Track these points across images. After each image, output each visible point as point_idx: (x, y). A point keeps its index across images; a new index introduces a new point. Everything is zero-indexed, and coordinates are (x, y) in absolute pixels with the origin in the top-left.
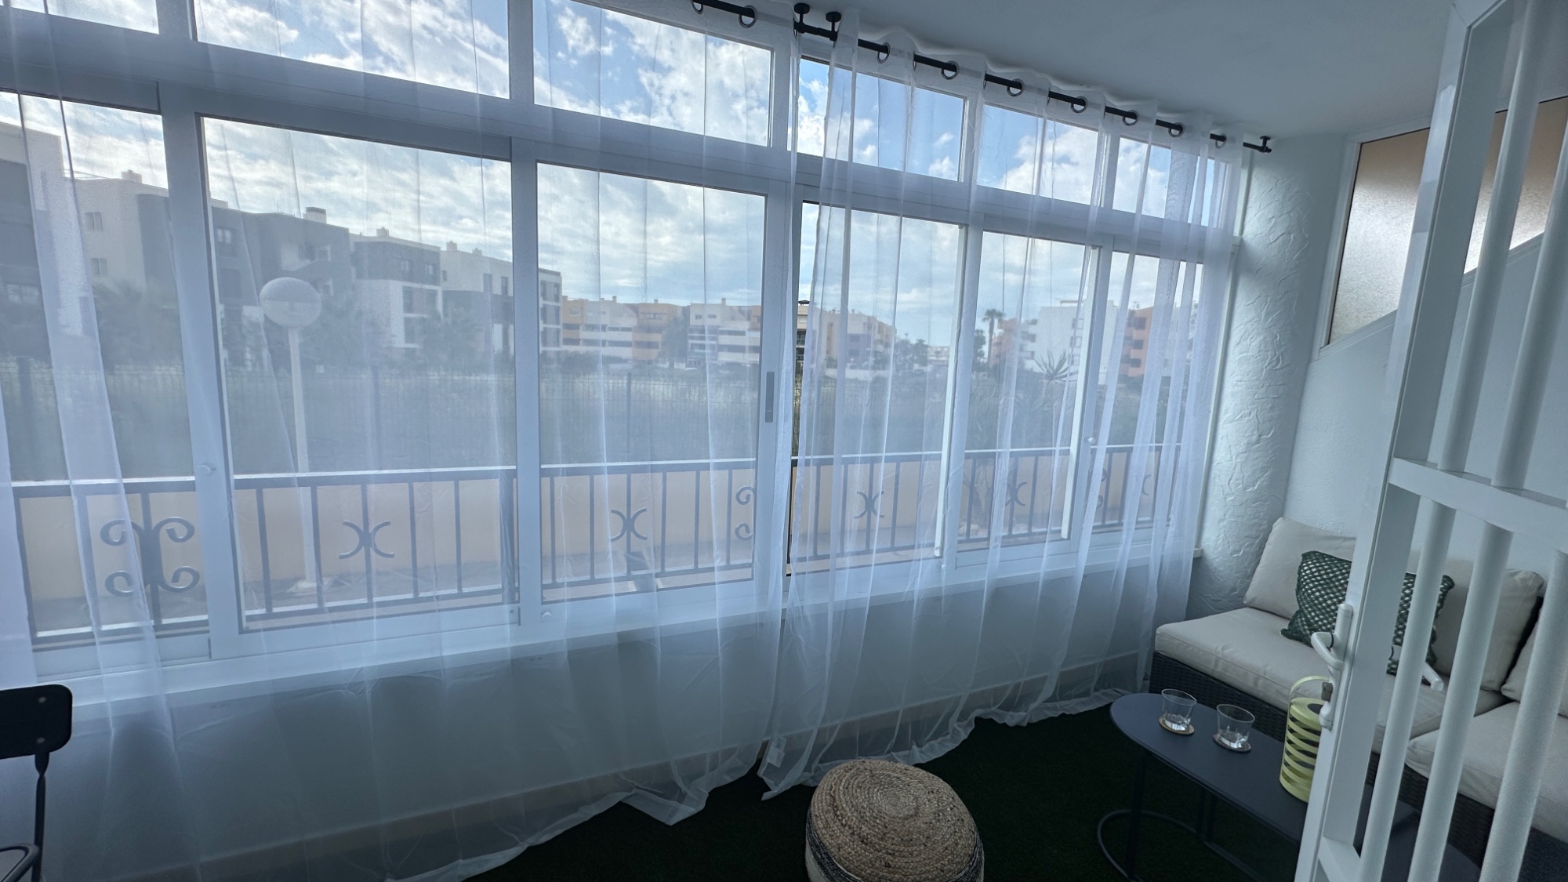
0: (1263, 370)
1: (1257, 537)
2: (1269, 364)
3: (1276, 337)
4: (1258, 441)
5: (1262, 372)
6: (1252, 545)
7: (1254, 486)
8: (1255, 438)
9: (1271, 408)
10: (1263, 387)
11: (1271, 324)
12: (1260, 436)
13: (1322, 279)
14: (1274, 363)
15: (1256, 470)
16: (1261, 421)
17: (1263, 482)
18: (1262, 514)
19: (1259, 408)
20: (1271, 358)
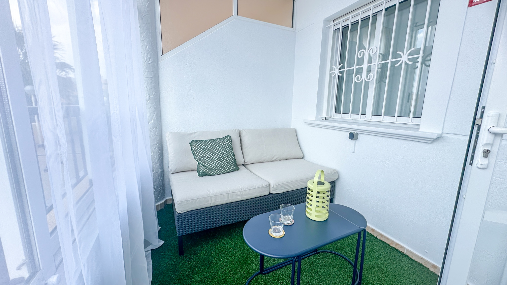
0: (144, 63)
1: (157, 144)
2: (147, 60)
3: (147, 47)
4: (149, 99)
5: (144, 64)
6: (155, 148)
7: (152, 121)
8: (148, 97)
9: (151, 82)
10: (146, 72)
11: (143, 39)
12: (149, 96)
13: (155, 22)
14: (148, 60)
15: (151, 113)
16: (148, 89)
17: (154, 118)
18: (156, 133)
19: (147, 82)
20: (147, 57)
